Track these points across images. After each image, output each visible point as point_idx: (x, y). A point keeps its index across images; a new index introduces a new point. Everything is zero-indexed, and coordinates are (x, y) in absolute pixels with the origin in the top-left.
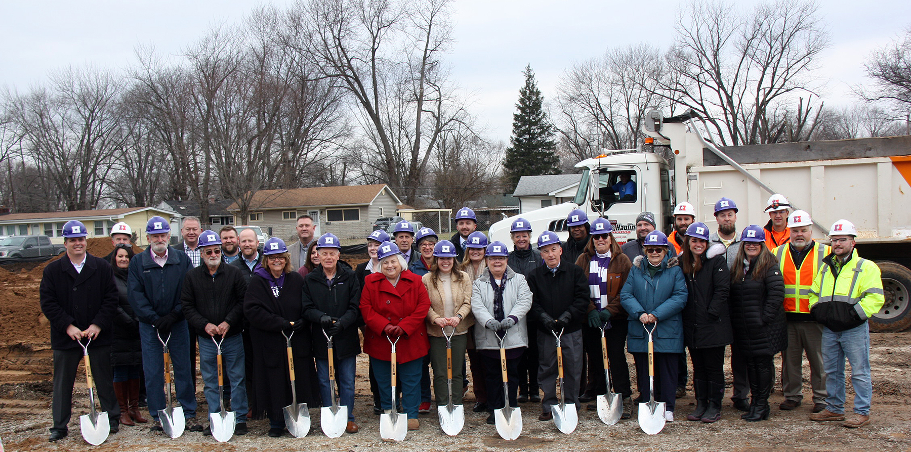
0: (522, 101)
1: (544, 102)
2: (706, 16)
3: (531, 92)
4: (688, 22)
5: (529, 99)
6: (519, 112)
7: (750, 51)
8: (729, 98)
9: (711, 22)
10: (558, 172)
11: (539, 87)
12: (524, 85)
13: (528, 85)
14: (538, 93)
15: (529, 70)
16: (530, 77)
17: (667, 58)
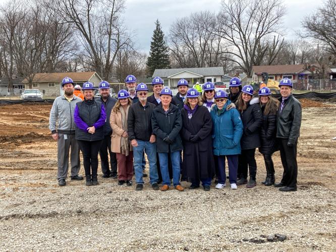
0: (155, 36)
1: (164, 37)
3: (159, 32)
4: (227, 2)
5: (158, 35)
6: (153, 41)
7: (253, 15)
8: (244, 36)
10: (170, 68)
11: (162, 30)
12: (156, 29)
13: (157, 29)
14: (162, 32)
15: (158, 22)
16: (158, 25)
17: (218, 17)
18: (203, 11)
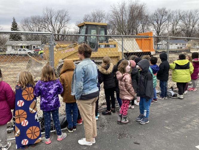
0: (13, 25)
1: (18, 25)
2: (49, 11)
3: (15, 23)
4: (45, 12)
5: (14, 25)
6: (12, 27)
7: (57, 19)
9: (50, 13)
10: (22, 40)
12: (13, 21)
13: (14, 21)
14: (16, 23)
15: (14, 18)
16: (14, 20)
17: (44, 19)
18: (37, 15)
